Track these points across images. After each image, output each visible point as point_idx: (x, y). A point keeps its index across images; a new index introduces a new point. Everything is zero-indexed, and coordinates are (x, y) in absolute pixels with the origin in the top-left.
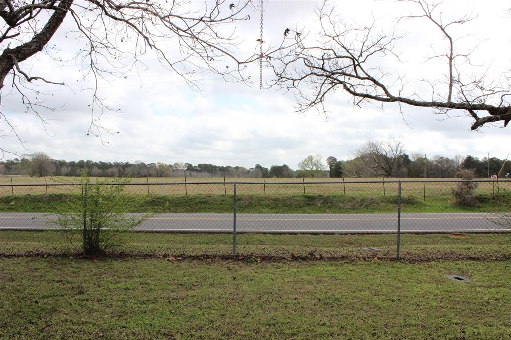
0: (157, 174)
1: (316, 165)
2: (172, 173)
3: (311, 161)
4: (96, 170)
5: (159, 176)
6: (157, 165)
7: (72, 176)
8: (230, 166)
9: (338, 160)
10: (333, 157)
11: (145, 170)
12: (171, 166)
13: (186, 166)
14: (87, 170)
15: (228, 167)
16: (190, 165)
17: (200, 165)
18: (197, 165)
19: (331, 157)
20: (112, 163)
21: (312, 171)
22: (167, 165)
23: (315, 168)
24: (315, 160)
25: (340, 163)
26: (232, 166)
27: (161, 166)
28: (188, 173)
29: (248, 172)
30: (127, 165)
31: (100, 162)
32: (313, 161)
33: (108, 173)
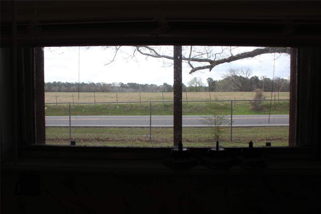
0: (102, 90)
1: (199, 83)
2: (111, 89)
3: (196, 80)
4: (63, 88)
5: (102, 91)
6: (102, 84)
7: (49, 92)
8: (147, 84)
9: (214, 80)
10: (211, 78)
11: (94, 88)
12: (110, 84)
13: (120, 84)
14: (58, 88)
15: (146, 85)
16: (122, 84)
17: (129, 84)
18: (127, 84)
19: (209, 78)
20: (74, 83)
21: (196, 87)
22: (108, 84)
23: (198, 85)
24: (198, 80)
25: (215, 82)
26: (148, 84)
27: (104, 85)
28: (121, 89)
29: (159, 87)
30: (83, 84)
31: (66, 82)
32: (197, 81)
33: (71, 89)
